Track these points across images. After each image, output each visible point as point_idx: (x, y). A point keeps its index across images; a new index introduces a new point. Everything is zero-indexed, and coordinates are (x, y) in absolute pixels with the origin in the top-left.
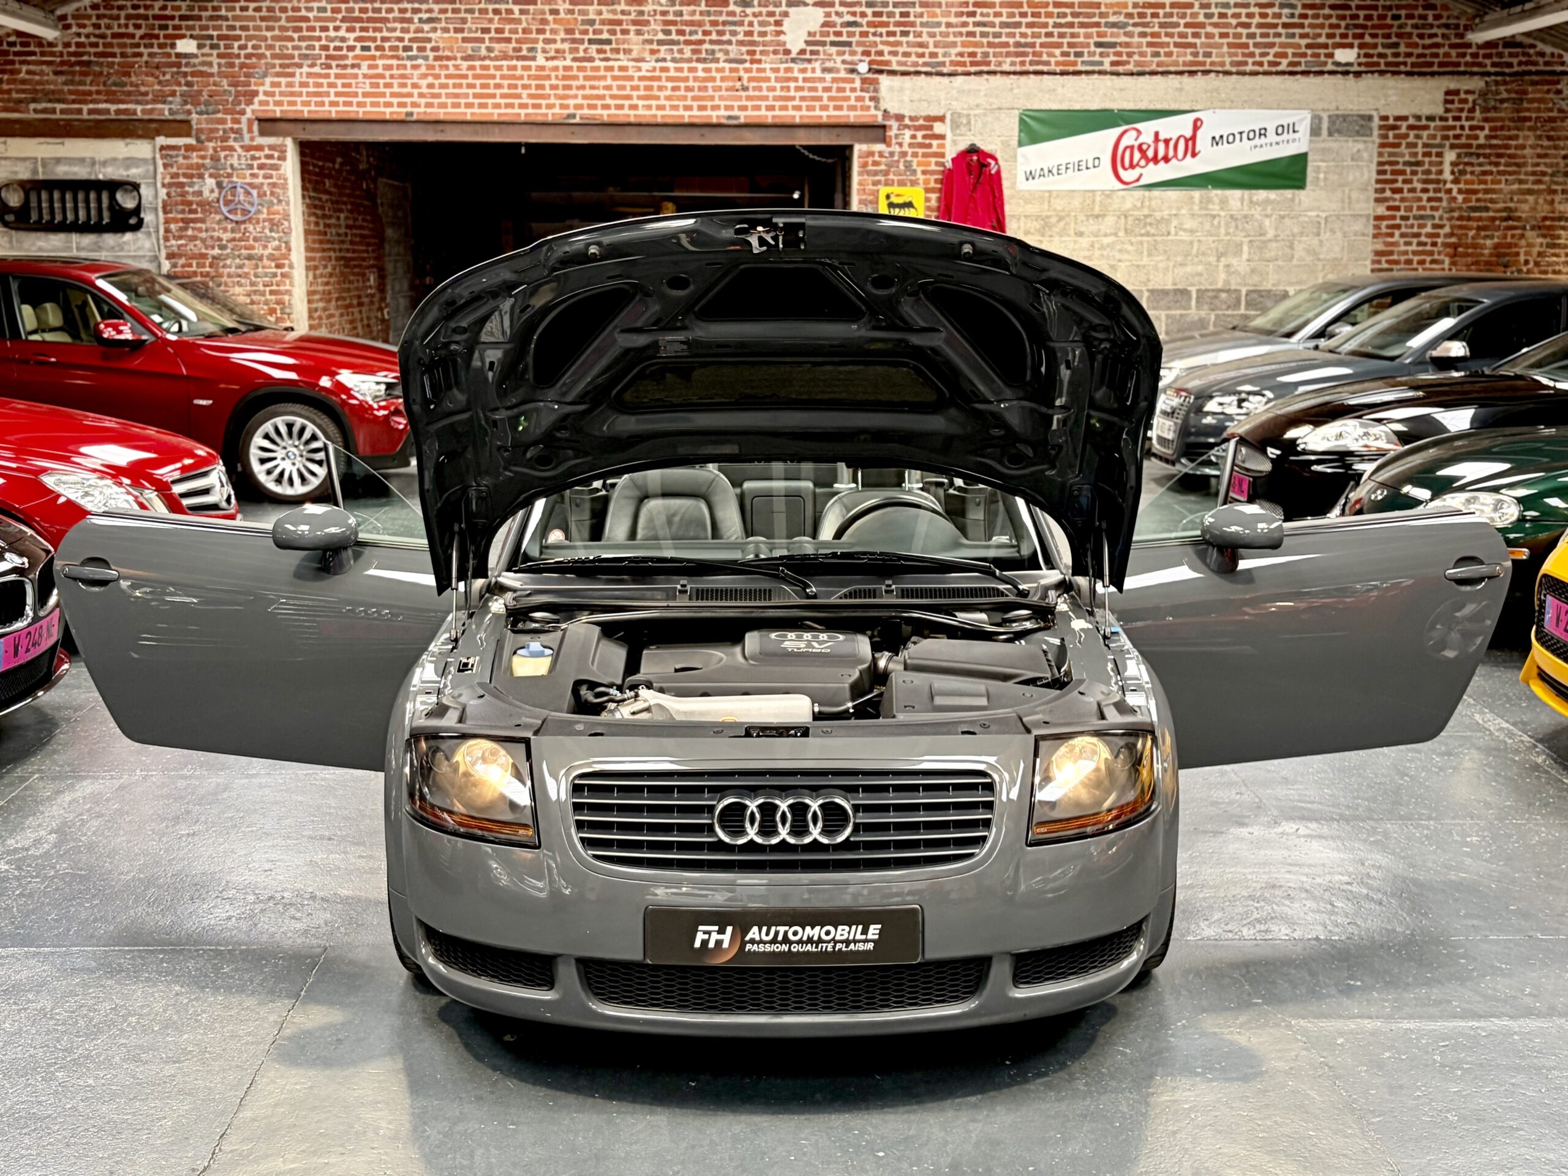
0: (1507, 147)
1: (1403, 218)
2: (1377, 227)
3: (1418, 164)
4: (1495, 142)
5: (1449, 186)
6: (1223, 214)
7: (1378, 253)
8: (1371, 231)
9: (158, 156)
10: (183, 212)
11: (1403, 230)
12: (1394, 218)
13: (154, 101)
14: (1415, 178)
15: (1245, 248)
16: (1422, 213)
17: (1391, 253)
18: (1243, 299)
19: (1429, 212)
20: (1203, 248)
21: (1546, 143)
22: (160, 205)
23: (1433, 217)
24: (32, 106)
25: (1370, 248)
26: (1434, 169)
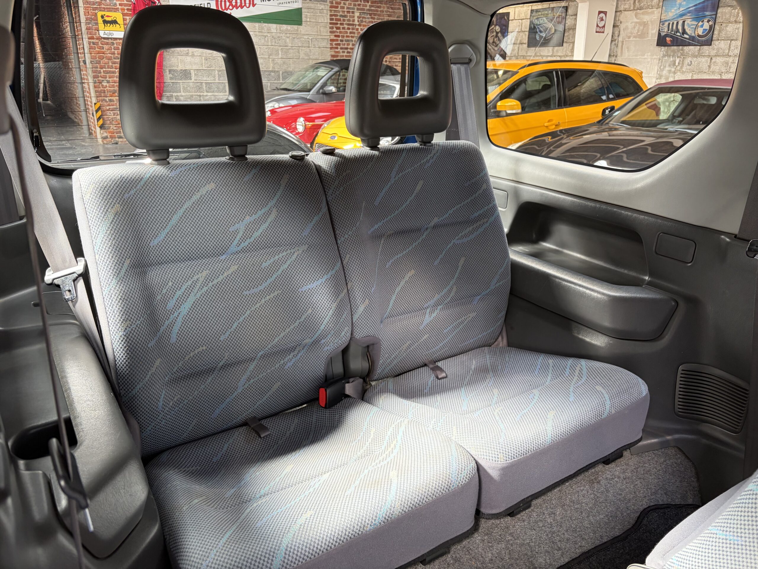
0: (377, 11)
1: (342, 41)
2: (331, 44)
3: (345, 16)
4: (373, 8)
5: (357, 27)
6: (269, 35)
7: (332, 56)
8: (329, 46)
11: (341, 46)
12: (337, 40)
14: (345, 23)
15: (280, 52)
16: (348, 39)
17: (337, 56)
18: (281, 75)
19: (350, 38)
20: (262, 51)
21: (391, 10)
23: (352, 41)
25: (329, 54)
26: (351, 19)
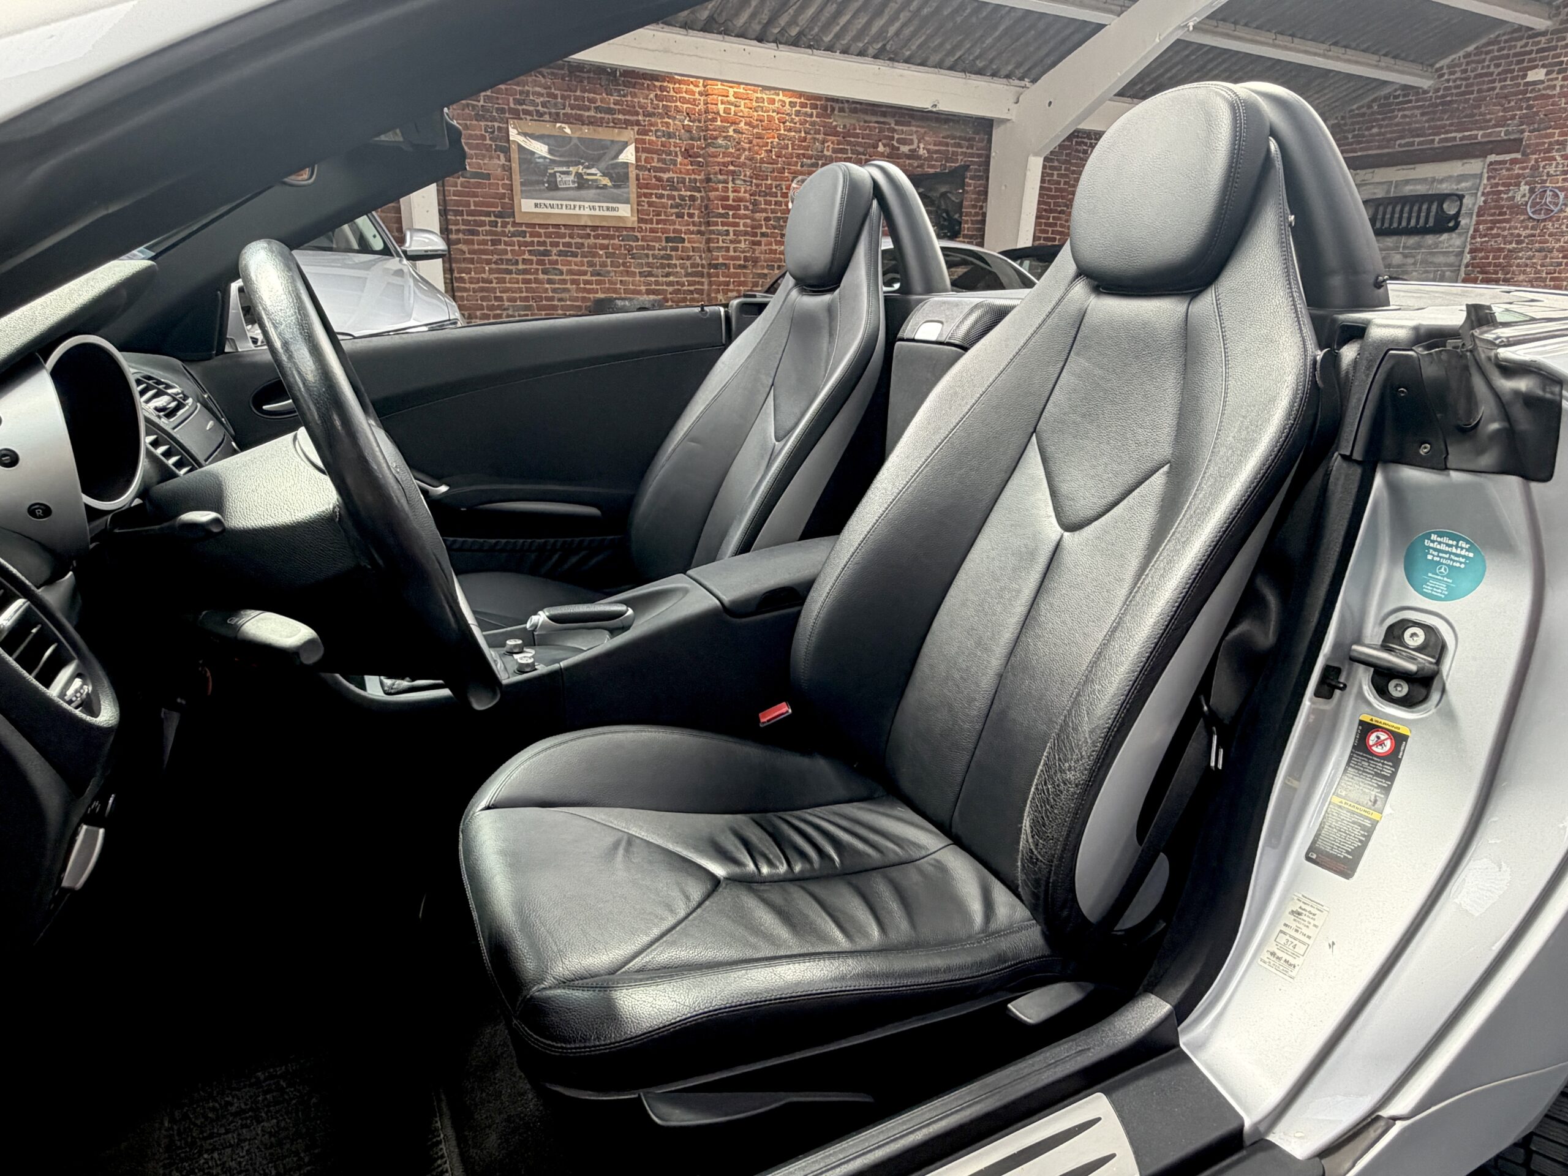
9: (1485, 170)
10: (1493, 215)
13: (1496, 126)
22: (1476, 210)
24: (1398, 142)
